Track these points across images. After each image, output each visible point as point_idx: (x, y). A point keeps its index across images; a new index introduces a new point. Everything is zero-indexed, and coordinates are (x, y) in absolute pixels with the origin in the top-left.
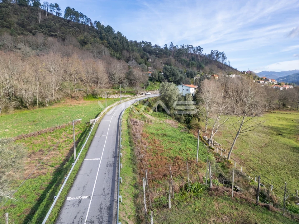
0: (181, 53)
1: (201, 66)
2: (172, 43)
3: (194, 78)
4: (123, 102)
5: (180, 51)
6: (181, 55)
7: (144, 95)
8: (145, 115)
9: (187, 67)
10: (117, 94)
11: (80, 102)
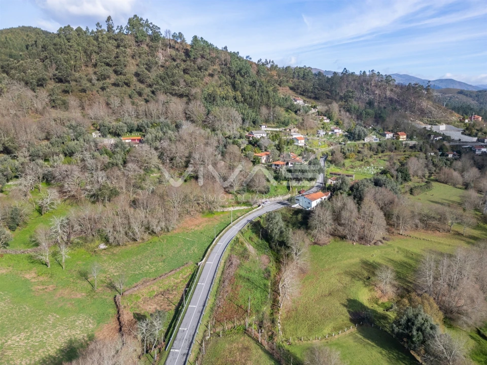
0: (350, 97)
1: (381, 117)
2: (345, 69)
3: (364, 140)
4: (234, 225)
5: (350, 94)
6: (350, 99)
7: (261, 207)
8: (248, 246)
9: (358, 119)
10: (232, 206)
11: (197, 222)
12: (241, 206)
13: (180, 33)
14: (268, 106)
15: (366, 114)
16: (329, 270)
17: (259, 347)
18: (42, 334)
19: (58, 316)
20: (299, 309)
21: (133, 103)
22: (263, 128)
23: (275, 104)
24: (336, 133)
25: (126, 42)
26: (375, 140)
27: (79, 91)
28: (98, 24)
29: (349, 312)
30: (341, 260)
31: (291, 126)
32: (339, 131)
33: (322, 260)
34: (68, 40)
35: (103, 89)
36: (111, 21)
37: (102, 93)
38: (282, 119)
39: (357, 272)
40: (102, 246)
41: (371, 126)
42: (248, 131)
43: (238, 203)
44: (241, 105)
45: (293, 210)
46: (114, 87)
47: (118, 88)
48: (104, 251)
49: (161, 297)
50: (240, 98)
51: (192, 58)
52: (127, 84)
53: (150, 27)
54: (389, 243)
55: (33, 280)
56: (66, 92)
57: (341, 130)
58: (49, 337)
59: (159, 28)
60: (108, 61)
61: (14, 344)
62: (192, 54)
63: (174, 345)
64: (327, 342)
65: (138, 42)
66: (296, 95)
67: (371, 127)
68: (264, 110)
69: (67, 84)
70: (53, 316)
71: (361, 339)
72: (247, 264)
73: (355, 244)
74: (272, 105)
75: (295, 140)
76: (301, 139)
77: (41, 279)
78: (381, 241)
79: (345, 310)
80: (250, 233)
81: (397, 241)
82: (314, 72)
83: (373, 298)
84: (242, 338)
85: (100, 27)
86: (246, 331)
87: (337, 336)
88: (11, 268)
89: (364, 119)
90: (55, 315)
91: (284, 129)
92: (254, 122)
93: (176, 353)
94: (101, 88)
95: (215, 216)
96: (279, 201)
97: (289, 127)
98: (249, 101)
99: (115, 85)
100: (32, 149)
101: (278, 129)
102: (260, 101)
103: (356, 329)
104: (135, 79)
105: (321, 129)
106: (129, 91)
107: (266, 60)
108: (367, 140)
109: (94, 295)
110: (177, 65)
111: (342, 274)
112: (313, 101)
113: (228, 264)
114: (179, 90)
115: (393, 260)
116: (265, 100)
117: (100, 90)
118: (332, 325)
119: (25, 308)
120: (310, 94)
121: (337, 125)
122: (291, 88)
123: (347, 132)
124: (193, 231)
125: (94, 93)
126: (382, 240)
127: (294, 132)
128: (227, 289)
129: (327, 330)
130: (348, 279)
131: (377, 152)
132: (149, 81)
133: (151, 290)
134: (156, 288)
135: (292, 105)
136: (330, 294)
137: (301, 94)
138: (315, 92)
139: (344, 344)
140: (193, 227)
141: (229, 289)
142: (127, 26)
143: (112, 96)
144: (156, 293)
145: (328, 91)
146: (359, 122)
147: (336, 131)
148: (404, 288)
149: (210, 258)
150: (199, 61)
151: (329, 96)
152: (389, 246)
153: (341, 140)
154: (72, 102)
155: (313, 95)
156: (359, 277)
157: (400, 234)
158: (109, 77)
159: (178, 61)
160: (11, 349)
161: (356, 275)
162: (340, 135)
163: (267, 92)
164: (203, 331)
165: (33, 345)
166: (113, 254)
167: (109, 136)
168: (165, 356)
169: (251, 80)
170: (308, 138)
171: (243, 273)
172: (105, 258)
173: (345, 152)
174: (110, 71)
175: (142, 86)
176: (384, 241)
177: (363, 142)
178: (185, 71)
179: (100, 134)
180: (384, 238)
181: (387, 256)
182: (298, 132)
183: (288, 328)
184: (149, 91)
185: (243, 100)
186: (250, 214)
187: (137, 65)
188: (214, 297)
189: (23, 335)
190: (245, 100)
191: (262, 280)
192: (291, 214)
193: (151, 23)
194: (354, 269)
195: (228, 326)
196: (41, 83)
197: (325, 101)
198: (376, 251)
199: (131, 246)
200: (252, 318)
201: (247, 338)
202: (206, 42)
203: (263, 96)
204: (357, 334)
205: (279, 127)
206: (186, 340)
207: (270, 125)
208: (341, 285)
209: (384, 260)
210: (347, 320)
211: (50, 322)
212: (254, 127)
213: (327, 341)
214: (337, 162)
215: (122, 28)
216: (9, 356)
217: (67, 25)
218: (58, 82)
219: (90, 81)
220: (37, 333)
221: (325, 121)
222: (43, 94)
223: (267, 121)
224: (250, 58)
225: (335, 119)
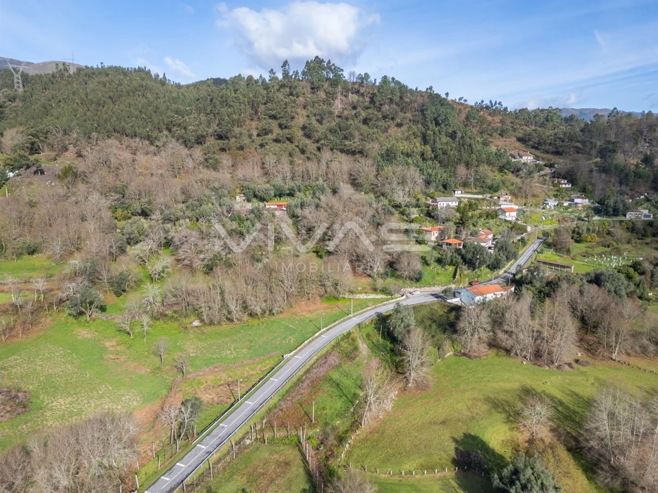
3: (625, 215)
4: (354, 316)
5: (610, 146)
6: (609, 154)
7: (404, 297)
8: (361, 345)
9: (621, 183)
10: (366, 293)
11: (312, 307)
12: (377, 294)
13: (366, 74)
14: (468, 165)
15: (635, 176)
16: (464, 391)
17: (303, 465)
18: (86, 402)
19: (110, 388)
20: (387, 432)
21: (291, 163)
22: (458, 194)
23: (479, 162)
24: (576, 203)
25: (299, 89)
26: (645, 216)
27: (237, 148)
28: (271, 71)
29: (456, 449)
30: (489, 381)
31: (503, 191)
32: (582, 202)
33: (460, 377)
34: (236, 91)
35: (262, 146)
36: (287, 67)
37: (259, 150)
38: (489, 182)
39: (506, 402)
40: (196, 323)
41: (642, 195)
42: (432, 198)
43: (375, 290)
44: (430, 162)
45: (448, 306)
46: (275, 143)
47: (279, 145)
48: (196, 330)
49: (226, 387)
50: (429, 154)
51: (377, 104)
52: (290, 140)
53: (331, 70)
54: (583, 369)
55: (111, 349)
56: (223, 150)
57: (587, 200)
58: (90, 406)
59: (342, 70)
60: (273, 113)
61: (56, 406)
62: (378, 99)
63: (204, 440)
64: (400, 481)
65: (314, 89)
66: (525, 150)
67: (642, 197)
68: (462, 170)
69: (226, 141)
70: (106, 386)
71: (453, 487)
72: (347, 366)
73: (524, 363)
74: (475, 163)
75: (500, 212)
76: (511, 210)
77: (119, 348)
78: (570, 365)
79: (453, 445)
80: (371, 329)
81: (600, 368)
82: (564, 115)
83: (513, 441)
84: (290, 451)
85: (274, 74)
86: (298, 444)
87: (418, 477)
88: (97, 334)
89: (631, 184)
90: (109, 386)
91: (490, 195)
92: (445, 187)
93: (201, 449)
94: (260, 145)
95: (339, 303)
96: (433, 293)
97: (498, 194)
98: (440, 158)
99: (277, 141)
100: (167, 212)
101: (480, 197)
102: (458, 157)
103: (454, 474)
104: (301, 133)
105: (551, 197)
106: (290, 147)
107: (491, 101)
108: (630, 216)
109: (157, 373)
110: (355, 114)
111: (480, 400)
112: (550, 156)
113: (321, 362)
114: (351, 145)
115: (577, 395)
116: (465, 156)
117: (259, 147)
118: (421, 461)
119: (86, 374)
120: (547, 147)
121: (583, 192)
122: (519, 140)
123: (598, 203)
124: (302, 317)
125: (251, 151)
126: (573, 363)
127: (505, 201)
128: (303, 391)
129: (409, 466)
130: (485, 407)
131: (644, 236)
132: (317, 135)
133: (218, 378)
134: (224, 377)
135: (508, 162)
136: (443, 423)
137: (533, 147)
138: (555, 145)
139: (424, 489)
140: (304, 313)
141: (305, 392)
142: (304, 71)
143: (271, 154)
144: (222, 382)
145: (578, 141)
146: (623, 188)
147: (576, 200)
148: (572, 436)
149: (302, 352)
150: (386, 108)
151: (581, 149)
152: (583, 373)
153: (583, 215)
154: (225, 162)
155: (551, 148)
156: (504, 408)
157: (612, 359)
158: (271, 131)
159: (359, 109)
160: (52, 410)
161: (502, 405)
162: (584, 206)
163: (470, 145)
164: (244, 432)
165: (72, 410)
166: (203, 333)
167: (254, 200)
168: (189, 450)
169: (450, 130)
170: (525, 210)
171: (335, 376)
172: (192, 336)
173: (580, 231)
174: (274, 124)
175: (308, 141)
176: (575, 365)
177: (622, 218)
178: (365, 121)
179: (244, 198)
180: (577, 361)
181: (570, 388)
182: (511, 201)
183: (357, 452)
184: (315, 148)
185: (433, 155)
186: (384, 305)
187: (308, 116)
188: (280, 398)
189: (69, 400)
190: (436, 157)
191: (355, 387)
192: (445, 311)
193: (334, 65)
194: (502, 397)
195: (280, 434)
196: (200, 141)
197: (571, 157)
198: (553, 378)
199: (226, 327)
200: (315, 430)
201: (297, 452)
202: (398, 83)
203: (463, 150)
204: (451, 480)
205: (483, 194)
206: (220, 438)
207: (470, 190)
208: (469, 414)
209: (563, 392)
210: (448, 460)
211: (100, 392)
212: (444, 192)
213: (401, 479)
214: (559, 247)
215: (297, 73)
216: (46, 416)
217: (237, 75)
218: (218, 139)
219: (250, 136)
220: (82, 401)
221: (564, 186)
222: (198, 152)
223: (465, 185)
224: (465, 100)
225: (581, 184)
